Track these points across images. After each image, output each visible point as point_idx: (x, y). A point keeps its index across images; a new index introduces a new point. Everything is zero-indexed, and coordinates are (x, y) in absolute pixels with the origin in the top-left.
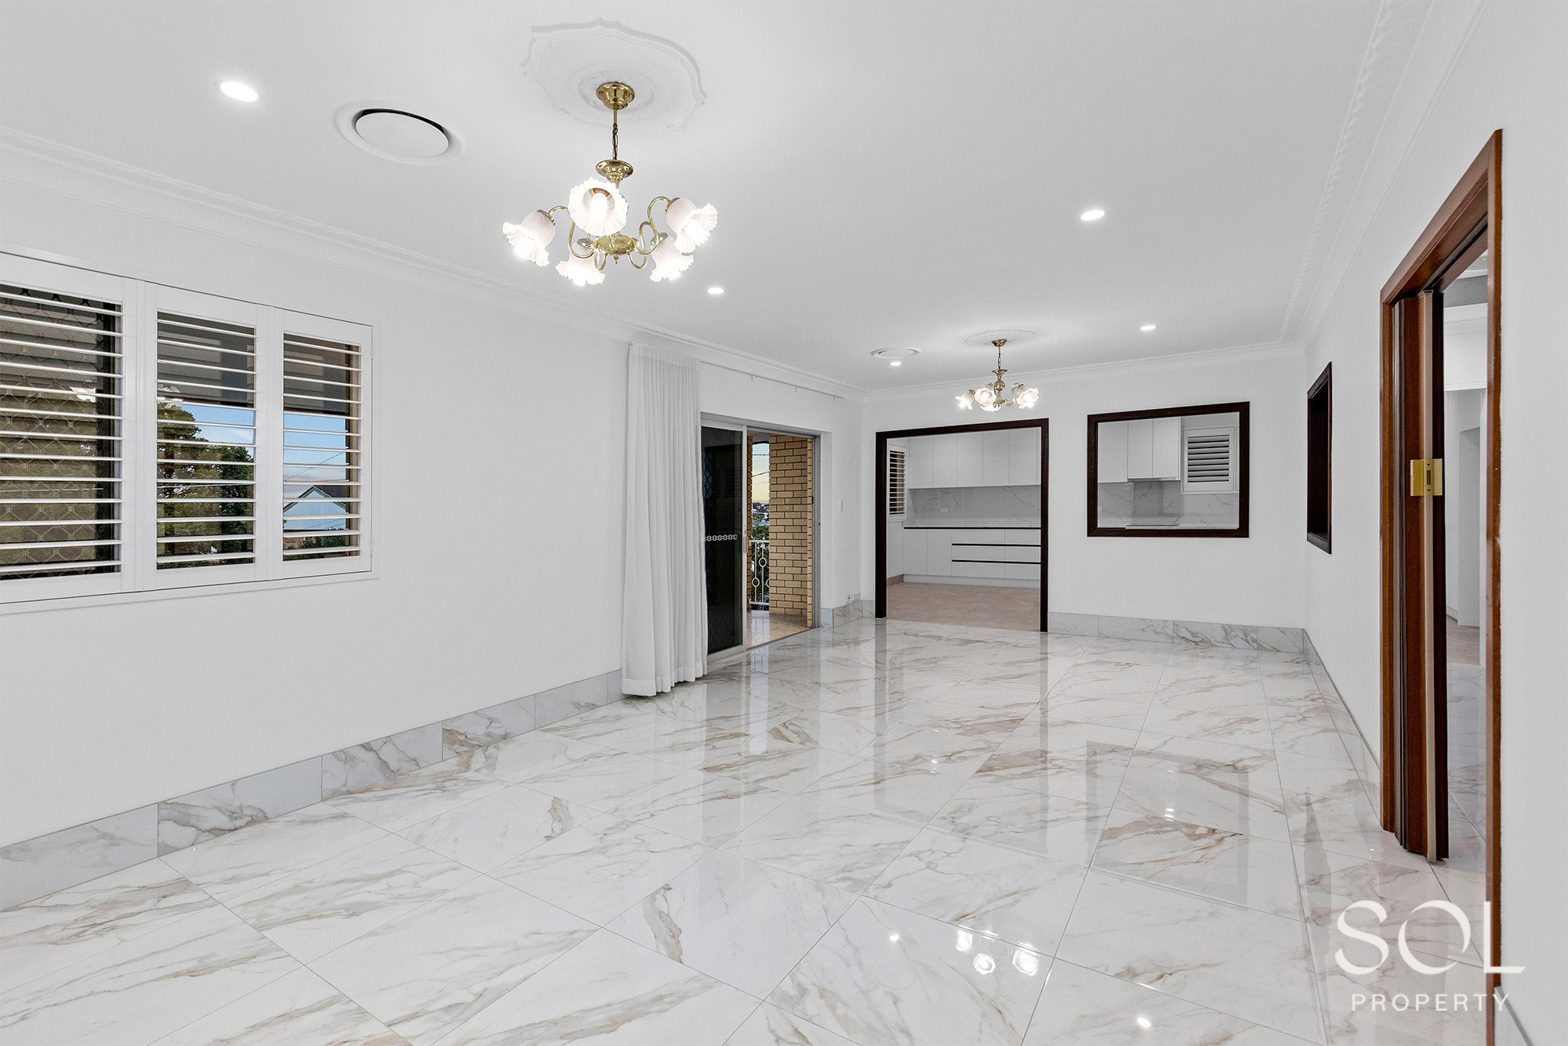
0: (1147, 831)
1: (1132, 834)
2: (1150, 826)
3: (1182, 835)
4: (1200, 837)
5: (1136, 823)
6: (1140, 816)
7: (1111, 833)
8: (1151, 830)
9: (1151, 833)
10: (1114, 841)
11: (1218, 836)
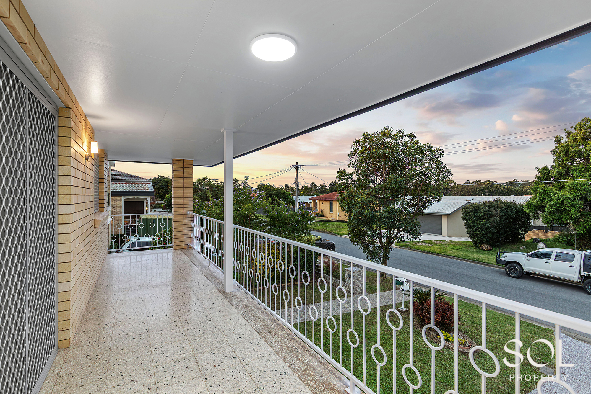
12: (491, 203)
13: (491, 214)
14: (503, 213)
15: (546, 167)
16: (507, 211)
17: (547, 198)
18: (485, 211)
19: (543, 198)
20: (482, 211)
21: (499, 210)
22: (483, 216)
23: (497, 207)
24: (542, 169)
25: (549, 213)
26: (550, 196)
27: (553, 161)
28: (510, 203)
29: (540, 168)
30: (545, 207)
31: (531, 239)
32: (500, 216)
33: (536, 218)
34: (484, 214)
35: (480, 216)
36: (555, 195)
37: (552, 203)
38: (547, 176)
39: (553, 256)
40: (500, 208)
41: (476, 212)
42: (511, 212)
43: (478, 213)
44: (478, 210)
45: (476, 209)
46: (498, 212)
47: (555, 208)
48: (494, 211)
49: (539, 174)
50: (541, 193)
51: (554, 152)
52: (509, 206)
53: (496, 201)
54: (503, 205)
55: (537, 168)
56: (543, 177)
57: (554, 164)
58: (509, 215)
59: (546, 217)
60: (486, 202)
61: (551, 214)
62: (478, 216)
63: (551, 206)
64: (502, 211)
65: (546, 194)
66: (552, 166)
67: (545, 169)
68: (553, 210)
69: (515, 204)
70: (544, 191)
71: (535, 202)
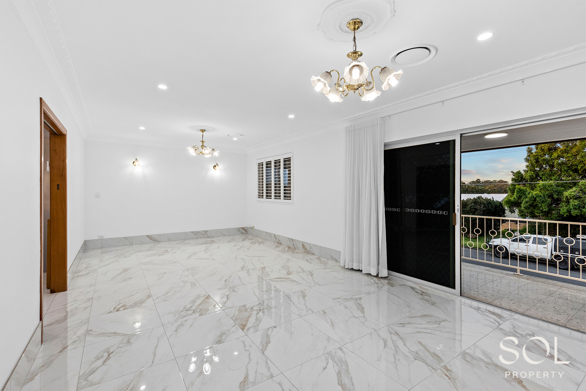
0: (139, 301)
1: (143, 298)
2: (139, 303)
3: (127, 305)
4: (122, 307)
5: (143, 302)
6: (144, 305)
7: (149, 296)
8: (138, 302)
9: (138, 301)
10: (147, 295)
11: (116, 309)
12: (475, 200)
13: (476, 208)
14: (486, 208)
15: (520, 171)
16: (488, 207)
17: (523, 196)
18: (471, 206)
19: (520, 196)
20: (469, 206)
21: (483, 205)
22: (470, 211)
23: (481, 203)
24: (516, 173)
25: (525, 207)
26: (525, 195)
27: (526, 167)
28: (490, 199)
29: (515, 172)
30: (521, 203)
31: (505, 230)
32: (483, 210)
33: (512, 212)
34: (471, 209)
35: (467, 210)
36: (529, 193)
37: (527, 200)
38: (520, 179)
39: (531, 240)
40: (483, 204)
41: (464, 207)
42: (492, 207)
43: (466, 208)
44: (466, 205)
45: (464, 205)
46: (482, 207)
47: (530, 204)
48: (478, 206)
49: (514, 177)
50: (518, 192)
51: (527, 160)
52: (489, 202)
53: (479, 198)
54: (485, 202)
55: (512, 172)
56: (518, 179)
57: (526, 169)
58: (490, 209)
59: (521, 211)
60: (470, 199)
61: (526, 209)
62: (466, 211)
63: (526, 202)
64: (485, 206)
65: (522, 193)
66: (524, 171)
67: (519, 173)
68: (528, 205)
69: (493, 201)
70: (520, 190)
71: (512, 199)
